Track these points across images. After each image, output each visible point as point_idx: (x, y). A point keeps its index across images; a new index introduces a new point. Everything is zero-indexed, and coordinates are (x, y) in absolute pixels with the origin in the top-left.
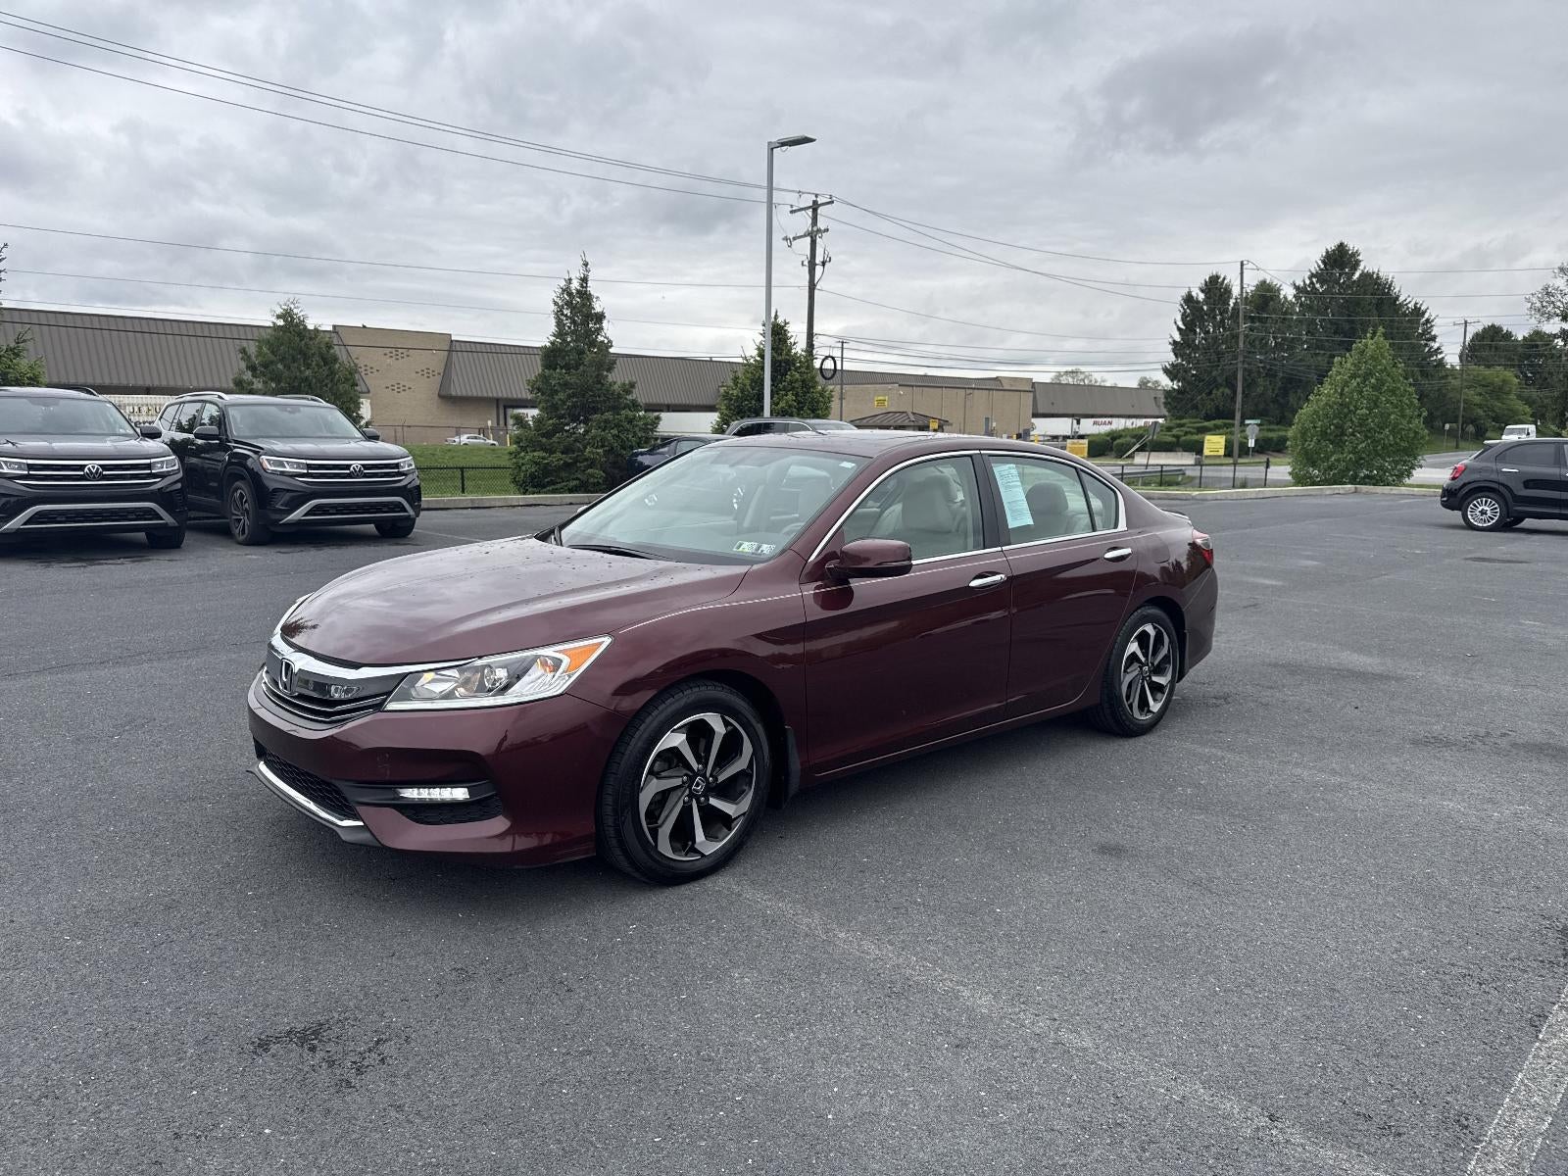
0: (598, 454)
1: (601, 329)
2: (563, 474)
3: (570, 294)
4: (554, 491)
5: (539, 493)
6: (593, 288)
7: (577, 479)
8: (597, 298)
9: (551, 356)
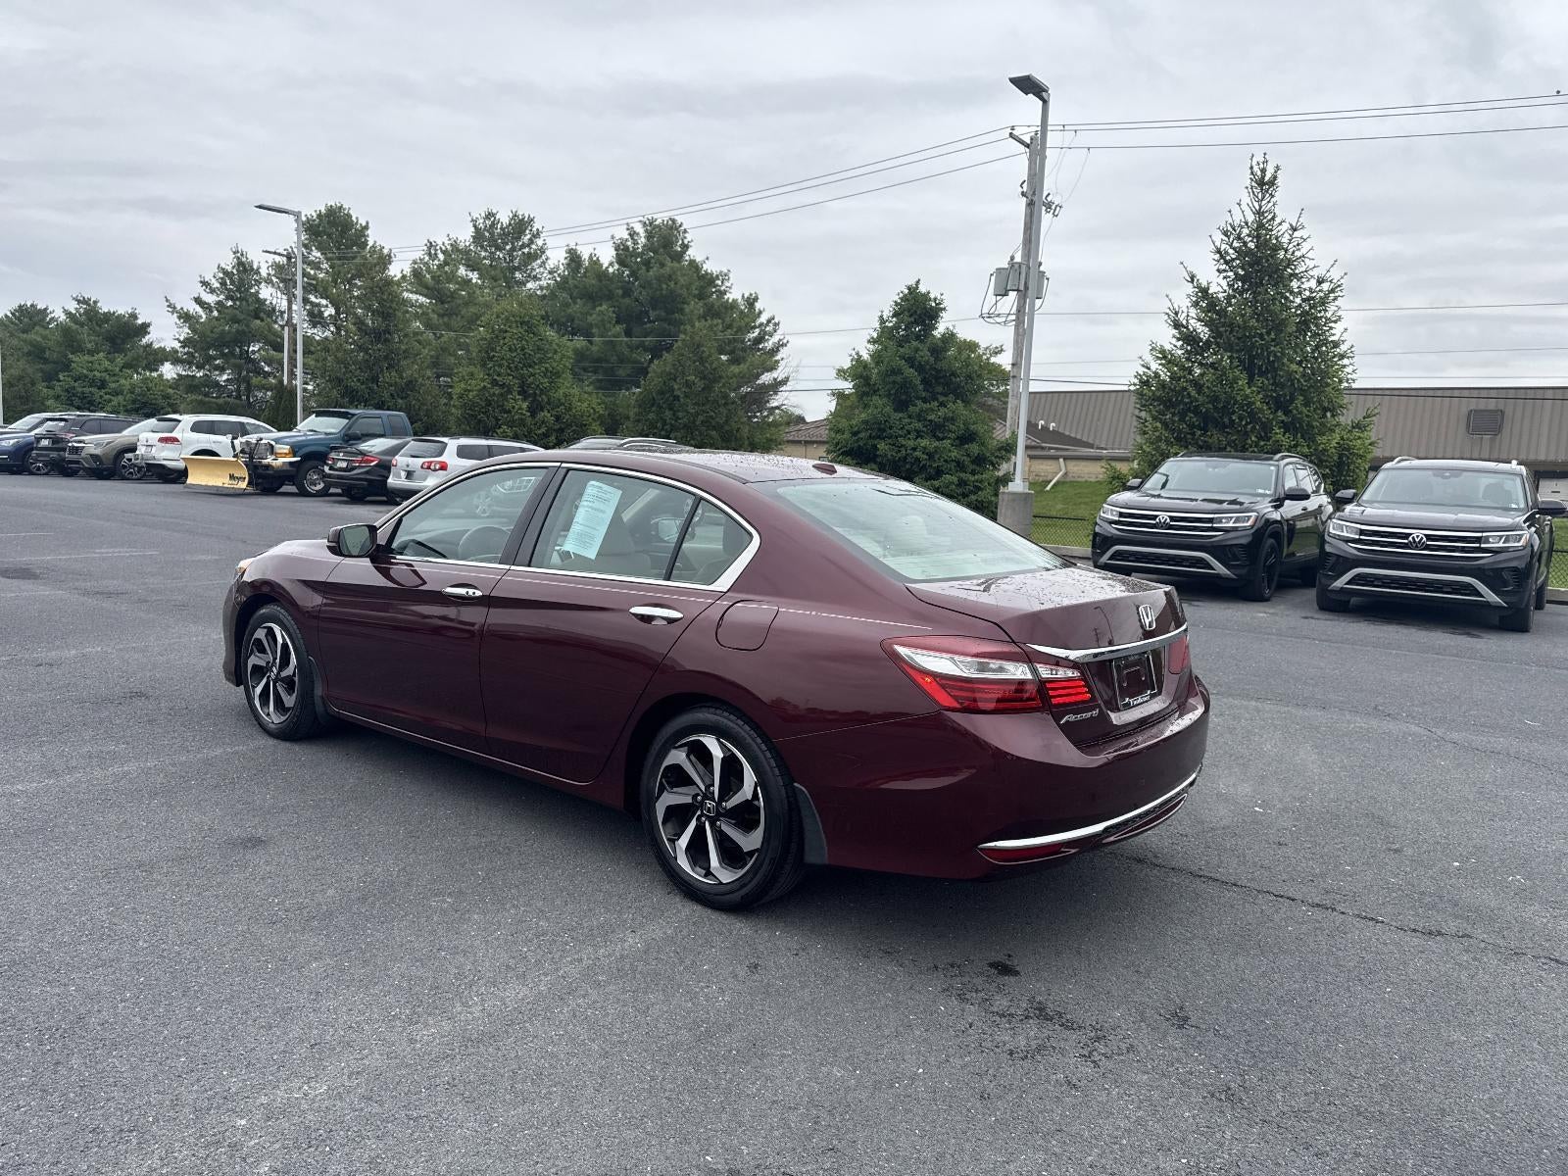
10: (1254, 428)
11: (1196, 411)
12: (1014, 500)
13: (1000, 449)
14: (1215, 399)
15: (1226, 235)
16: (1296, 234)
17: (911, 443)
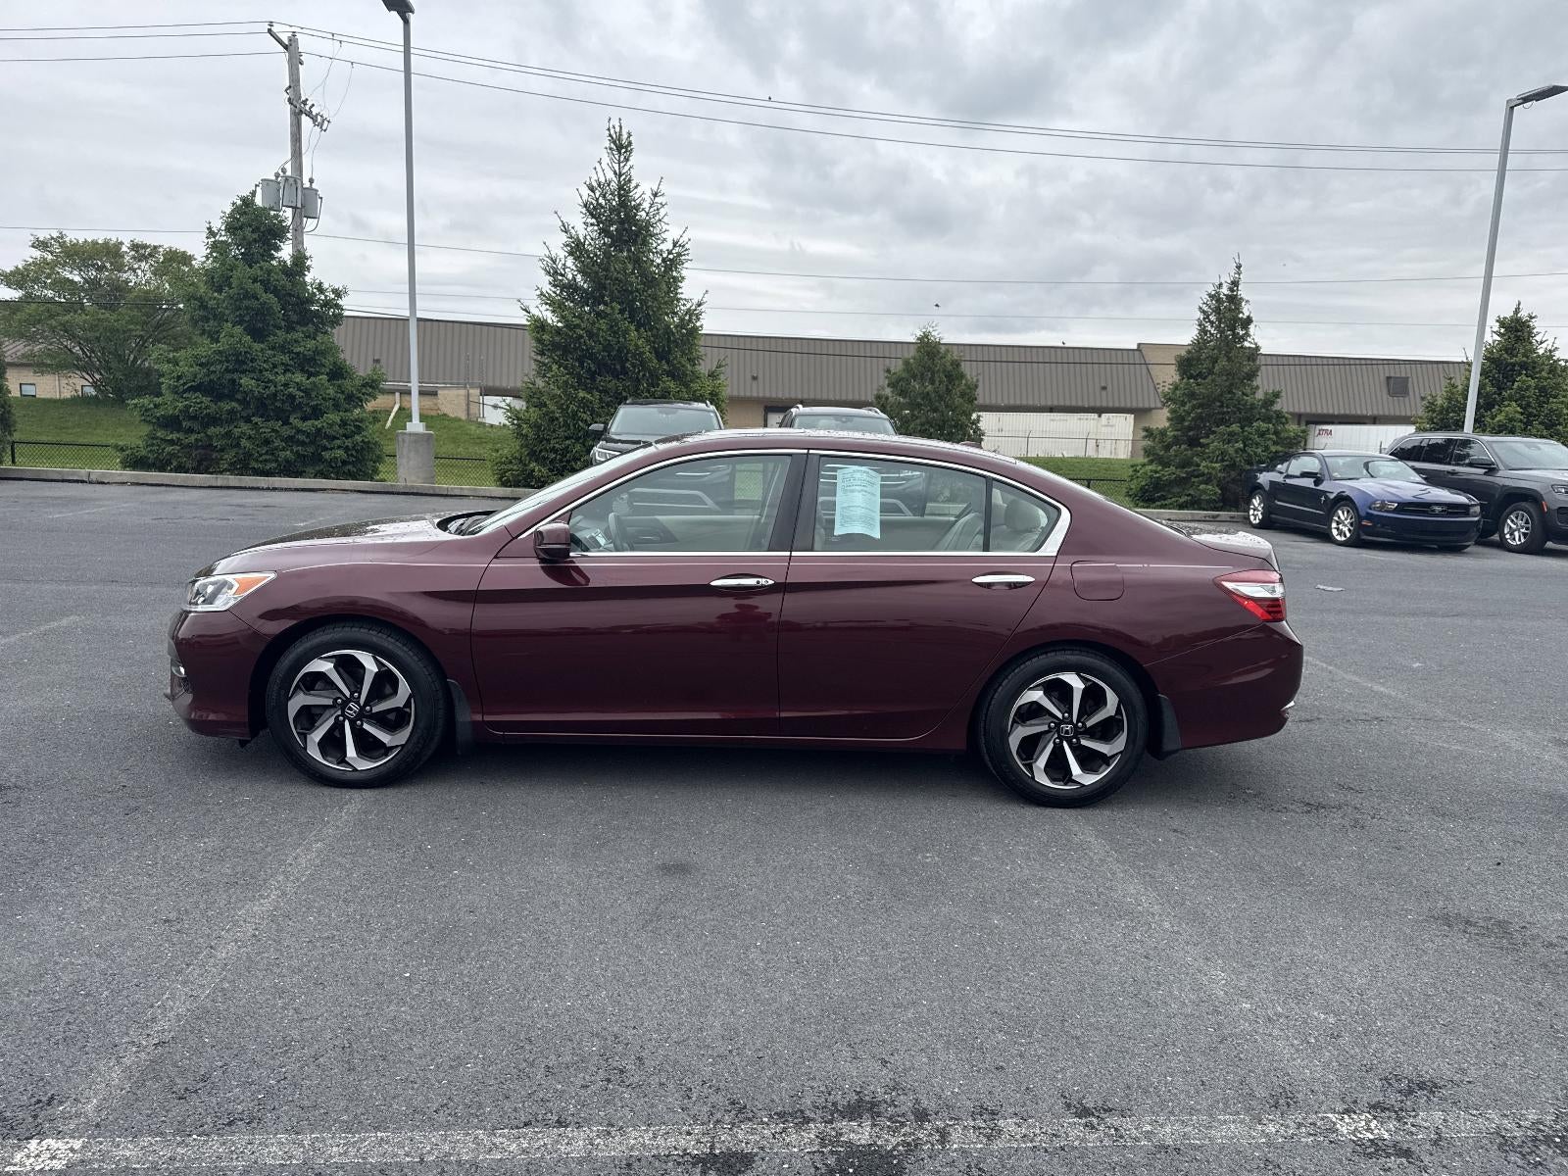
0: (1214, 468)
1: (1248, 334)
2: (1176, 490)
3: (1219, 301)
4: (1162, 507)
5: (1147, 507)
6: (1243, 292)
7: (1189, 495)
8: (1247, 301)
9: (1190, 363)
10: (644, 375)
11: (592, 357)
12: (416, 442)
13: (363, 386)
14: (608, 347)
15: (593, 191)
16: (657, 200)
17: (281, 379)
